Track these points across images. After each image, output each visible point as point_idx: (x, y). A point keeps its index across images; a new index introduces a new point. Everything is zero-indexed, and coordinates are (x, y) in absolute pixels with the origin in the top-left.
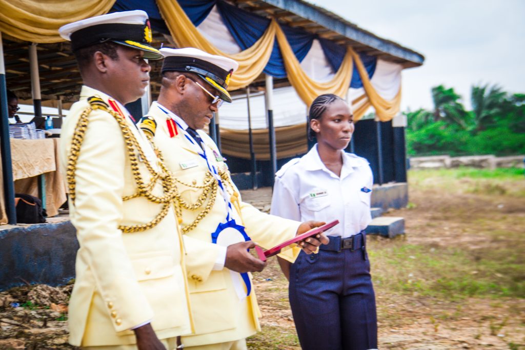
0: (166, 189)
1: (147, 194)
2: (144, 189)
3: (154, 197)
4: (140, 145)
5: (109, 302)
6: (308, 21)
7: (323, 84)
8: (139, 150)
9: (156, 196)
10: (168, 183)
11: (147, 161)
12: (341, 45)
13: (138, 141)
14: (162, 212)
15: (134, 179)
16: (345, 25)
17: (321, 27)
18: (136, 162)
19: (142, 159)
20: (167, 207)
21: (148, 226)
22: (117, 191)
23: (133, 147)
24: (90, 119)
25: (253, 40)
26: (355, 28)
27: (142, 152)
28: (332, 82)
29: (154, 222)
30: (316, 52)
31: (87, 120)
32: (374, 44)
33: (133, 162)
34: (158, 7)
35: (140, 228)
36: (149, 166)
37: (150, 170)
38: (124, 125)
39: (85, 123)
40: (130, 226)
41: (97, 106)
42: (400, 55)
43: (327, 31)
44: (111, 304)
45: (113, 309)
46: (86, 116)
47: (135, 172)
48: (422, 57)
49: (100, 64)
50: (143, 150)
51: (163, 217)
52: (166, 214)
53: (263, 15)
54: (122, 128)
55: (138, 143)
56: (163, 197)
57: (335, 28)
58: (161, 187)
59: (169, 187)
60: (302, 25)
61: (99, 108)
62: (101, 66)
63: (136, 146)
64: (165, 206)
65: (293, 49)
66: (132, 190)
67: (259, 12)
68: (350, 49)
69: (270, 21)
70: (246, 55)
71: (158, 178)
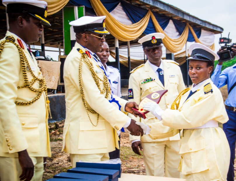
0: (41, 86)
1: (29, 86)
2: (28, 84)
3: (32, 88)
4: (29, 62)
5: (7, 139)
6: (165, 11)
7: (175, 40)
8: (28, 65)
9: (34, 88)
10: (42, 83)
11: (31, 70)
12: (184, 22)
13: (28, 60)
14: (37, 97)
15: (23, 78)
16: (184, 13)
17: (171, 14)
18: (25, 70)
19: (29, 69)
20: (39, 95)
21: (28, 103)
22: (15, 83)
23: (25, 63)
24: (5, 46)
25: (139, 19)
26: (188, 15)
27: (29, 66)
28: (179, 39)
29: (31, 102)
30: (171, 25)
31: (3, 47)
32: (198, 22)
33: (24, 70)
34: (90, 3)
35: (24, 104)
36: (32, 73)
37: (32, 75)
38: (21, 51)
39: (2, 48)
40: (19, 102)
41: (8, 41)
42: (211, 27)
43: (176, 16)
44: (8, 140)
45: (8, 142)
46: (2, 45)
47: (24, 75)
48: (222, 29)
49: (20, 22)
50: (30, 65)
51: (37, 100)
52: (39, 98)
53: (145, 8)
54: (20, 53)
55: (27, 61)
56: (38, 89)
57: (178, 14)
58: (38, 84)
59: (42, 85)
60: (164, 13)
61: (9, 41)
62: (20, 24)
63: (26, 62)
64: (39, 94)
65: (160, 24)
66: (22, 83)
67: (142, 7)
68: (188, 24)
69: (148, 10)
70: (135, 25)
71: (36, 80)
